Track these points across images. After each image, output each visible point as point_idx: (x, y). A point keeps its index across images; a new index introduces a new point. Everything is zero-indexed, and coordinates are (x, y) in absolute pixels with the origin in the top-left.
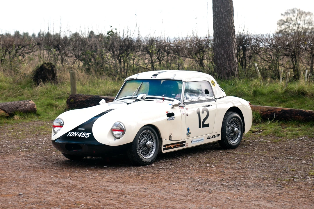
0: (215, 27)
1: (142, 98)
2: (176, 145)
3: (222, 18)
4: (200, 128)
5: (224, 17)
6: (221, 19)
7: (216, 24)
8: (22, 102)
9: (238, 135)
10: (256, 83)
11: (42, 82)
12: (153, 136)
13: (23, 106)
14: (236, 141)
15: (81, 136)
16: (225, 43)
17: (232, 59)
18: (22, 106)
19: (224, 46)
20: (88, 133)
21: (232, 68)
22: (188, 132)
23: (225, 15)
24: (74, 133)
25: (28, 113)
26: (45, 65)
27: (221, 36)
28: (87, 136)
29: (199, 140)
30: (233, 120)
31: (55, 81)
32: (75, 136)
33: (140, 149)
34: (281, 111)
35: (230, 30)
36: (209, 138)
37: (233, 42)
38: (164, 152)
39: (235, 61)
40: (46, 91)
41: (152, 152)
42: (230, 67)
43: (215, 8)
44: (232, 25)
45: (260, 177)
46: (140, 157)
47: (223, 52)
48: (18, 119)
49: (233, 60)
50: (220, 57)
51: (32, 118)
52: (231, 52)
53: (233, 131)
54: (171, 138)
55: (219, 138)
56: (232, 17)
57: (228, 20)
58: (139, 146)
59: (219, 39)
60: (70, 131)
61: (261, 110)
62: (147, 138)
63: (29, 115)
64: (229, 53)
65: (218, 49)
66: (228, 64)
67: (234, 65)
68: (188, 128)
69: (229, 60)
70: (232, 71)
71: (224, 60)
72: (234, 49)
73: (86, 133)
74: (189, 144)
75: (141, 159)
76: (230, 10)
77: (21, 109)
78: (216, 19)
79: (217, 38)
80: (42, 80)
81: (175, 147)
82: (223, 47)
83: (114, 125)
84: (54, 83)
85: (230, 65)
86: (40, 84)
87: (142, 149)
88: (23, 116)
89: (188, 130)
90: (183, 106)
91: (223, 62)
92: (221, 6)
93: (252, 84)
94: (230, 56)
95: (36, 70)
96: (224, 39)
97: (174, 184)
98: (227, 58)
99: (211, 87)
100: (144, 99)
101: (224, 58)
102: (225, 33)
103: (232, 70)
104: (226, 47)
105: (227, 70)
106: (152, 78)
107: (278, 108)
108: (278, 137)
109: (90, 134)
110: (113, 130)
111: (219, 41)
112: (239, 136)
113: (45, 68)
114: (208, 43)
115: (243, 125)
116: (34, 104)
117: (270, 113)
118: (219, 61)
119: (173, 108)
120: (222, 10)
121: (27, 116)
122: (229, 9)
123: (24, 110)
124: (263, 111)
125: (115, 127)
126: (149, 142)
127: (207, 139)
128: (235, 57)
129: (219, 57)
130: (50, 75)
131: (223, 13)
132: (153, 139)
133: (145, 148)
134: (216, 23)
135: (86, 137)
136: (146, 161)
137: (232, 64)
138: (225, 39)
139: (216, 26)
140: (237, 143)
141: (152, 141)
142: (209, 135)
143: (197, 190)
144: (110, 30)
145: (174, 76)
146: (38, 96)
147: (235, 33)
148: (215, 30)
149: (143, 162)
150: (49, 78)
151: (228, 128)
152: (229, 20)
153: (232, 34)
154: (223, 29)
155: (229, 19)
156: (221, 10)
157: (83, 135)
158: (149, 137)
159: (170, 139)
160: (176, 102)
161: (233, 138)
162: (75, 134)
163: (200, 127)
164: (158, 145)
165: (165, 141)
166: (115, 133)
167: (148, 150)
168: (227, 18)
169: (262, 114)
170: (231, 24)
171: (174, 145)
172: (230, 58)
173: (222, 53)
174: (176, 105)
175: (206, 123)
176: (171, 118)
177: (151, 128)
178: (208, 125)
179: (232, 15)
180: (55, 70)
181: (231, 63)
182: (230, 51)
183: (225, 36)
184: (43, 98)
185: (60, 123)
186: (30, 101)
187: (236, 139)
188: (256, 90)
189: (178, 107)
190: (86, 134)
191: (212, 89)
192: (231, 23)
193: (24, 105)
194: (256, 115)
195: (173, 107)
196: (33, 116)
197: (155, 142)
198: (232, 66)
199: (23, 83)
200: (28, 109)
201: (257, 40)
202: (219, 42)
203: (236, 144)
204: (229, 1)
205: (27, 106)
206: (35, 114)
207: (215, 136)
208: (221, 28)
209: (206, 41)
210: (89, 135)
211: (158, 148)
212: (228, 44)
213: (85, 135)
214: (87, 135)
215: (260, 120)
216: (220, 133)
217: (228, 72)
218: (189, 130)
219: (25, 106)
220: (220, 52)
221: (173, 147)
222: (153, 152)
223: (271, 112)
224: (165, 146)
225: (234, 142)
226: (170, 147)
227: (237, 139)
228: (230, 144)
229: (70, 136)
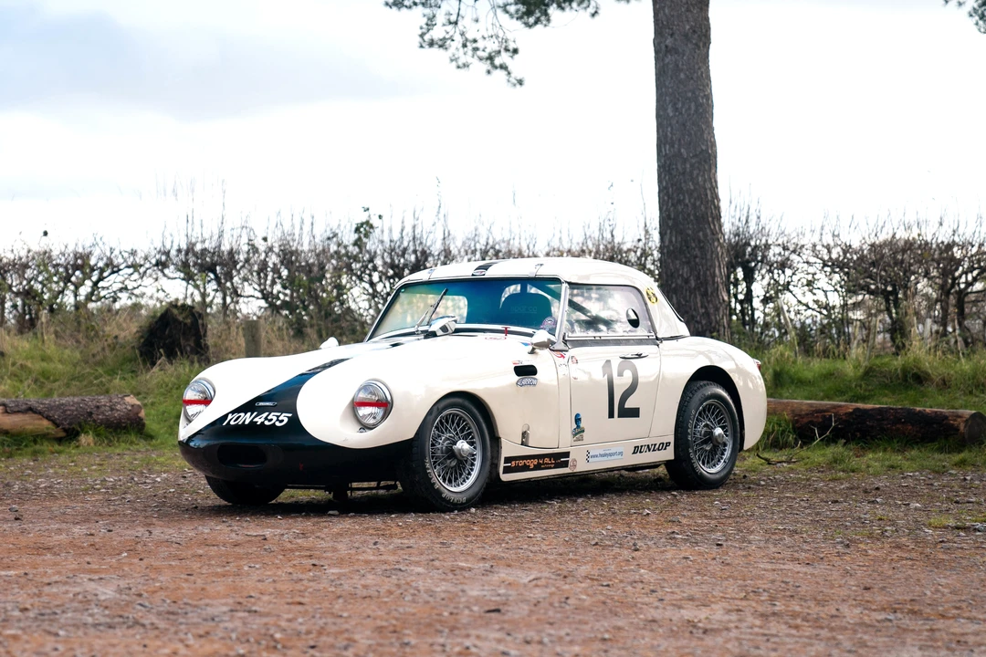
0: (664, 200)
1: (444, 329)
2: (541, 460)
3: (684, 173)
4: (613, 417)
5: (688, 170)
6: (681, 177)
7: (668, 192)
8: (103, 400)
9: (725, 450)
10: (782, 355)
11: (163, 358)
12: (474, 429)
13: (107, 408)
14: (718, 468)
15: (263, 423)
16: (693, 245)
17: (712, 293)
18: (103, 409)
19: (689, 253)
20: (284, 414)
21: (713, 318)
22: (578, 427)
23: (692, 166)
24: (242, 414)
25: (119, 431)
26: (175, 311)
27: (681, 227)
28: (282, 421)
29: (611, 455)
30: (710, 405)
31: (203, 357)
32: (247, 422)
33: (435, 462)
34: (851, 413)
35: (706, 208)
36: (637, 450)
37: (716, 244)
38: (505, 477)
39: (721, 297)
40: (176, 381)
41: (469, 474)
42: (707, 314)
43: (662, 146)
44: (712, 193)
45: (785, 529)
46: (434, 484)
47: (685, 270)
48: (92, 445)
49: (715, 295)
50: (677, 284)
51: (132, 443)
52: (708, 273)
53: (709, 437)
54: (527, 440)
55: (669, 454)
56: (713, 171)
57: (700, 179)
58: (433, 453)
59: (674, 233)
60: (233, 412)
61: (793, 411)
62: (457, 434)
63: (123, 437)
64: (705, 274)
65: (672, 262)
66: (702, 307)
67: (717, 309)
68: (577, 415)
69: (705, 294)
70: (713, 325)
71: (688, 294)
72: (717, 264)
73: (279, 414)
74: (581, 463)
75: (439, 492)
76: (707, 151)
77: (102, 419)
78: (667, 178)
79: (668, 232)
80: (165, 352)
81: (538, 467)
82: (686, 257)
83: (359, 390)
84: (199, 362)
85: (706, 308)
86: (159, 362)
87: (442, 463)
88: (106, 438)
89: (578, 420)
90: (562, 351)
91: (687, 301)
92: (680, 140)
93: (769, 359)
94: (706, 282)
95: (147, 325)
96: (688, 235)
97: (531, 537)
98: (699, 288)
99: (646, 304)
100: (450, 331)
101: (690, 287)
102: (692, 217)
103: (711, 324)
104: (696, 257)
105: (697, 322)
106: (473, 275)
107: (844, 406)
108: (843, 471)
109: (290, 415)
110: (356, 404)
111: (674, 239)
112: (727, 454)
113: (176, 320)
114: (643, 259)
115: (739, 430)
116: (138, 405)
117: (821, 420)
118: (674, 296)
119: (532, 352)
120: (682, 150)
121: (118, 439)
122: (704, 148)
123: (108, 420)
124: (800, 415)
125: (362, 395)
126: (463, 445)
127: (634, 453)
128: (721, 287)
129: (674, 285)
130: (187, 340)
131: (685, 161)
132: (473, 438)
133: (449, 461)
134: (666, 188)
135: (278, 424)
136: (452, 497)
137: (711, 306)
138: (693, 232)
139: (666, 198)
140: (722, 474)
141: (471, 444)
142: (639, 442)
143: (596, 544)
144: (364, 220)
145: (538, 267)
146: (152, 395)
147: (720, 217)
148: (664, 208)
149: (444, 499)
150: (185, 347)
151: (695, 427)
152: (705, 181)
153: (713, 219)
154: (687, 205)
155: (703, 176)
156: (679, 150)
157: (271, 420)
158: (462, 431)
159: (522, 442)
160: (541, 335)
161: (711, 458)
162: (247, 418)
163: (611, 415)
164: (489, 454)
165: (510, 448)
166: (363, 411)
167: (458, 466)
168: (698, 175)
169: (797, 421)
170: (709, 192)
171: (535, 462)
172: (706, 289)
173: (682, 275)
174: (542, 345)
175: (628, 405)
176: (527, 379)
177: (467, 403)
178: (634, 413)
179: (713, 167)
180: (203, 325)
181: (708, 302)
182: (707, 269)
183: (693, 224)
184: (164, 402)
185: (203, 392)
186: (126, 398)
187: (719, 461)
188: (781, 371)
189: (547, 351)
190: (278, 417)
191: (648, 310)
192: (710, 190)
193: (110, 407)
194: (780, 425)
195: (533, 349)
196: (133, 438)
197: (478, 445)
198: (712, 311)
199: (109, 361)
200: (120, 419)
201: (785, 248)
202: (676, 242)
203: (717, 476)
204: (704, 127)
205: (118, 410)
206: (141, 434)
207: (655, 445)
208: (679, 201)
209: (639, 254)
210: (286, 420)
211: (488, 463)
212: (701, 248)
213: (275, 418)
214: (280, 419)
215: (791, 438)
216: (671, 439)
217: (700, 329)
218: (580, 419)
219: (112, 410)
220: (678, 271)
221: (532, 466)
222: (474, 474)
223: (825, 416)
224: (508, 460)
225: (712, 470)
226: (523, 464)
227: (722, 461)
228: (701, 473)
229: (232, 423)
